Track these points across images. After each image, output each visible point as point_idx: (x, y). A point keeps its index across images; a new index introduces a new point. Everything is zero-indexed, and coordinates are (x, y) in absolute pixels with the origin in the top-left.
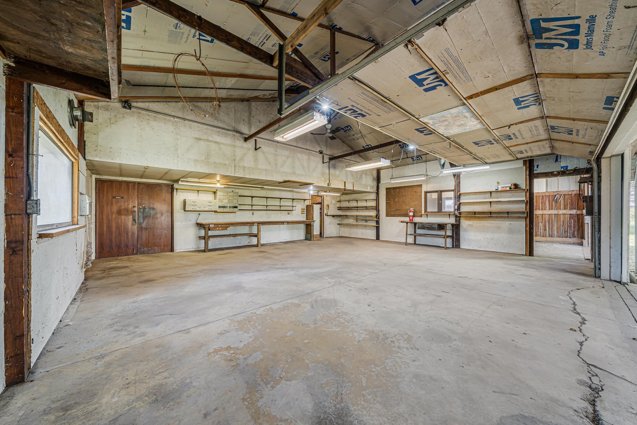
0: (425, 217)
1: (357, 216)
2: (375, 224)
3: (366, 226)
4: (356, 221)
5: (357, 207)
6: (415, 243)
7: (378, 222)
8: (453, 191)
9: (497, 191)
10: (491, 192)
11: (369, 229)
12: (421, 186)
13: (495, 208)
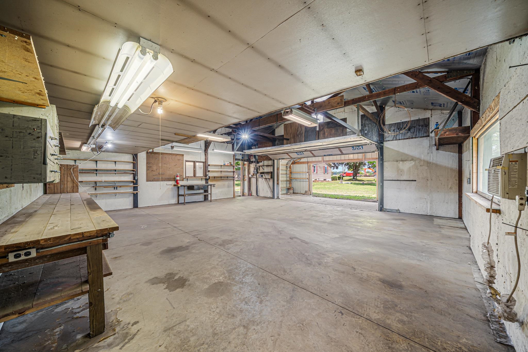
0: (186, 181)
1: (96, 182)
2: (131, 190)
3: (115, 194)
4: (93, 189)
5: (96, 170)
6: (178, 203)
7: (135, 188)
8: (203, 162)
9: (224, 165)
10: (221, 166)
11: (121, 198)
12: (183, 155)
13: (223, 174)
